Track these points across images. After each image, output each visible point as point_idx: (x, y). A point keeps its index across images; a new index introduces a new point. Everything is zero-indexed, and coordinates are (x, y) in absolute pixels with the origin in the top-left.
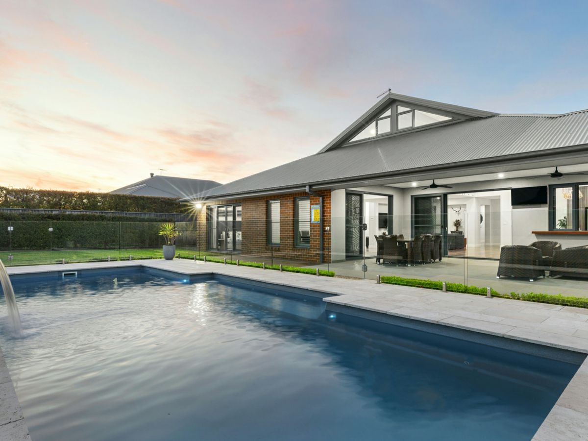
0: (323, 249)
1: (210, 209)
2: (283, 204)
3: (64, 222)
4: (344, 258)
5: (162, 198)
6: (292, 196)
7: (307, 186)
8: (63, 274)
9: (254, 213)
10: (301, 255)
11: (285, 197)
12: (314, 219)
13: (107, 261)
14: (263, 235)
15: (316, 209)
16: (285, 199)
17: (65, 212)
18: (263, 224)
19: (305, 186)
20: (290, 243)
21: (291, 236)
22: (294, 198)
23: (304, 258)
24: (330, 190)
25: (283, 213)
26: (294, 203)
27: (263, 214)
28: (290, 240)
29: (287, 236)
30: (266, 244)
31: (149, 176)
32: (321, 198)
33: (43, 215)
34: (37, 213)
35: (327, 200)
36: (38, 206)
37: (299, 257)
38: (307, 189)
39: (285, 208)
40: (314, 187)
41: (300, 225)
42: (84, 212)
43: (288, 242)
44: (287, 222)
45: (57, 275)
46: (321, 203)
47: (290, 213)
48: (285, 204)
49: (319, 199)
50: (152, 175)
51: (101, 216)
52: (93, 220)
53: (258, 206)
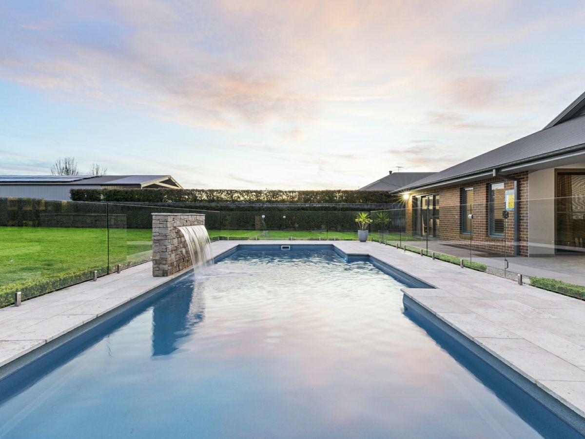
0: (519, 239)
1: (415, 199)
2: (476, 191)
3: (311, 212)
4: (553, 252)
5: (381, 191)
6: (485, 182)
7: (494, 171)
8: (282, 246)
9: (450, 202)
10: (495, 245)
11: (478, 183)
12: (509, 206)
13: (318, 240)
14: (457, 223)
15: (511, 194)
16: (478, 186)
17: (313, 205)
18: (458, 212)
19: (491, 170)
20: (483, 231)
21: (484, 224)
22: (487, 184)
23: (497, 248)
24: (527, 172)
25: (476, 200)
26: (487, 189)
27: (457, 202)
28: (483, 229)
29: (480, 224)
30: (460, 232)
31: (388, 174)
32: (515, 182)
33: (299, 207)
34: (297, 206)
35: (524, 184)
36: (297, 201)
37: (492, 248)
38: (494, 173)
39: (478, 195)
40: (503, 170)
41: (495, 212)
42: (324, 205)
43: (481, 231)
44: (480, 209)
45: (278, 247)
46: (516, 188)
47: (483, 200)
48: (478, 190)
49: (514, 183)
50: (391, 172)
51: (334, 207)
52: (329, 210)
53: (453, 194)
